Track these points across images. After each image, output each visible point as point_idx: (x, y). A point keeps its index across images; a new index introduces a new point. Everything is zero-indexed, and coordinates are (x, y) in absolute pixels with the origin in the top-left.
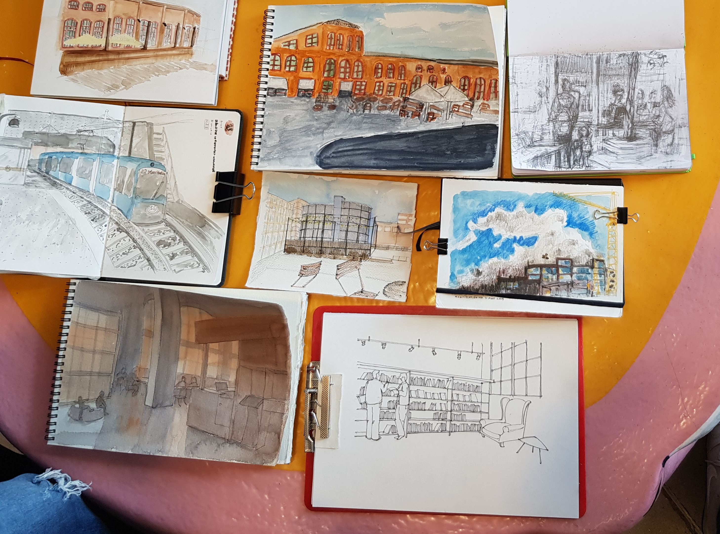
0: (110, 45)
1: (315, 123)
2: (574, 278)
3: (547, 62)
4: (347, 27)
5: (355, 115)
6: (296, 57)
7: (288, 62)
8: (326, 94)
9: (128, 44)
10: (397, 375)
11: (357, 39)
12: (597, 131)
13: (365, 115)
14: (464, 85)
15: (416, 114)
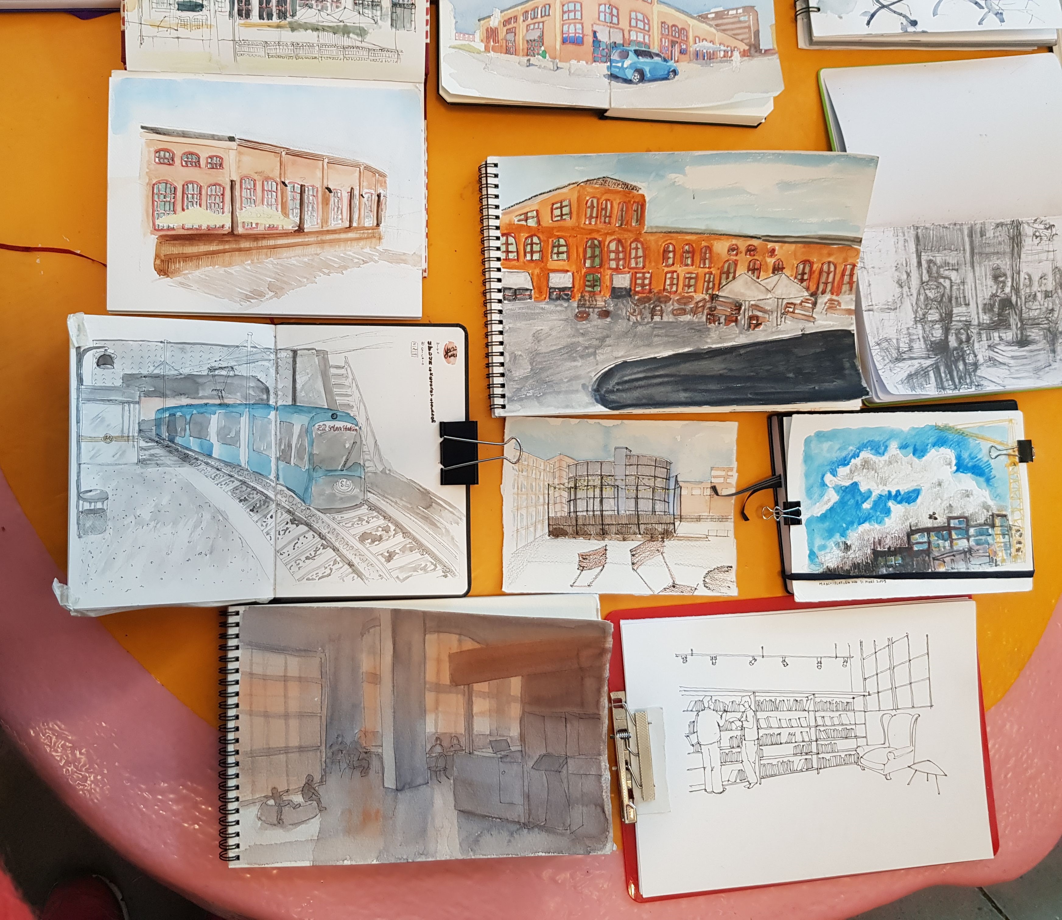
0: (240, 225)
1: (581, 339)
2: (972, 543)
3: (904, 235)
4: (619, 188)
5: (640, 325)
6: (539, 238)
7: (529, 247)
8: (593, 294)
9: (271, 223)
10: (738, 700)
11: (635, 207)
12: (979, 334)
13: (656, 323)
14: (803, 273)
15: (732, 319)
